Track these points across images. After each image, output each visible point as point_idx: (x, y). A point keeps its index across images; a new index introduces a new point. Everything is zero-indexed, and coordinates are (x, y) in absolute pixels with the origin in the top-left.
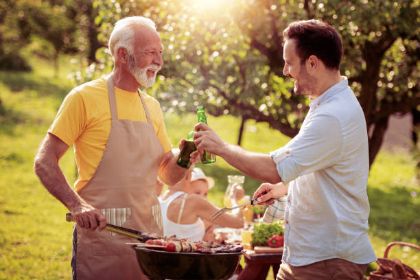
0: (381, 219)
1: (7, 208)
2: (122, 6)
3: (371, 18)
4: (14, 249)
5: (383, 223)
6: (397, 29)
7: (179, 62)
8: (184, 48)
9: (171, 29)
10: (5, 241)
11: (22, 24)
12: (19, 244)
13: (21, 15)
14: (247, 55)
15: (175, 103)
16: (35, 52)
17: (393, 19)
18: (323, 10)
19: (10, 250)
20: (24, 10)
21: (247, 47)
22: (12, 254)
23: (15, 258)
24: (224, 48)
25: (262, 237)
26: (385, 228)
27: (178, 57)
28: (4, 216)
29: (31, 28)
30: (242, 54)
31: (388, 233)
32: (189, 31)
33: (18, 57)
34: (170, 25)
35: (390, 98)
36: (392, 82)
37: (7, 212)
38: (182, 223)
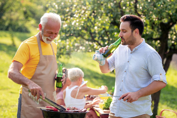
0: (172, 99)
1: (12, 91)
2: (58, 6)
3: (162, 13)
4: (11, 108)
5: (173, 101)
6: (175, 18)
7: (81, 30)
8: (82, 25)
9: (77, 16)
10: (8, 105)
11: (25, 13)
12: (13, 106)
13: (24, 9)
14: (109, 28)
15: (81, 48)
16: (32, 25)
17: (173, 14)
18: (142, 9)
19: (10, 109)
20: (26, 7)
21: (109, 24)
22: (10, 110)
23: (11, 112)
24: (100, 25)
25: (107, 106)
26: (173, 103)
27: (80, 28)
28: (10, 94)
29: (28, 15)
30: (107, 28)
31: (174, 105)
32: (85, 17)
33: (25, 27)
34: (77, 15)
35: (173, 47)
36: (174, 40)
37: (11, 93)
38: (77, 98)
